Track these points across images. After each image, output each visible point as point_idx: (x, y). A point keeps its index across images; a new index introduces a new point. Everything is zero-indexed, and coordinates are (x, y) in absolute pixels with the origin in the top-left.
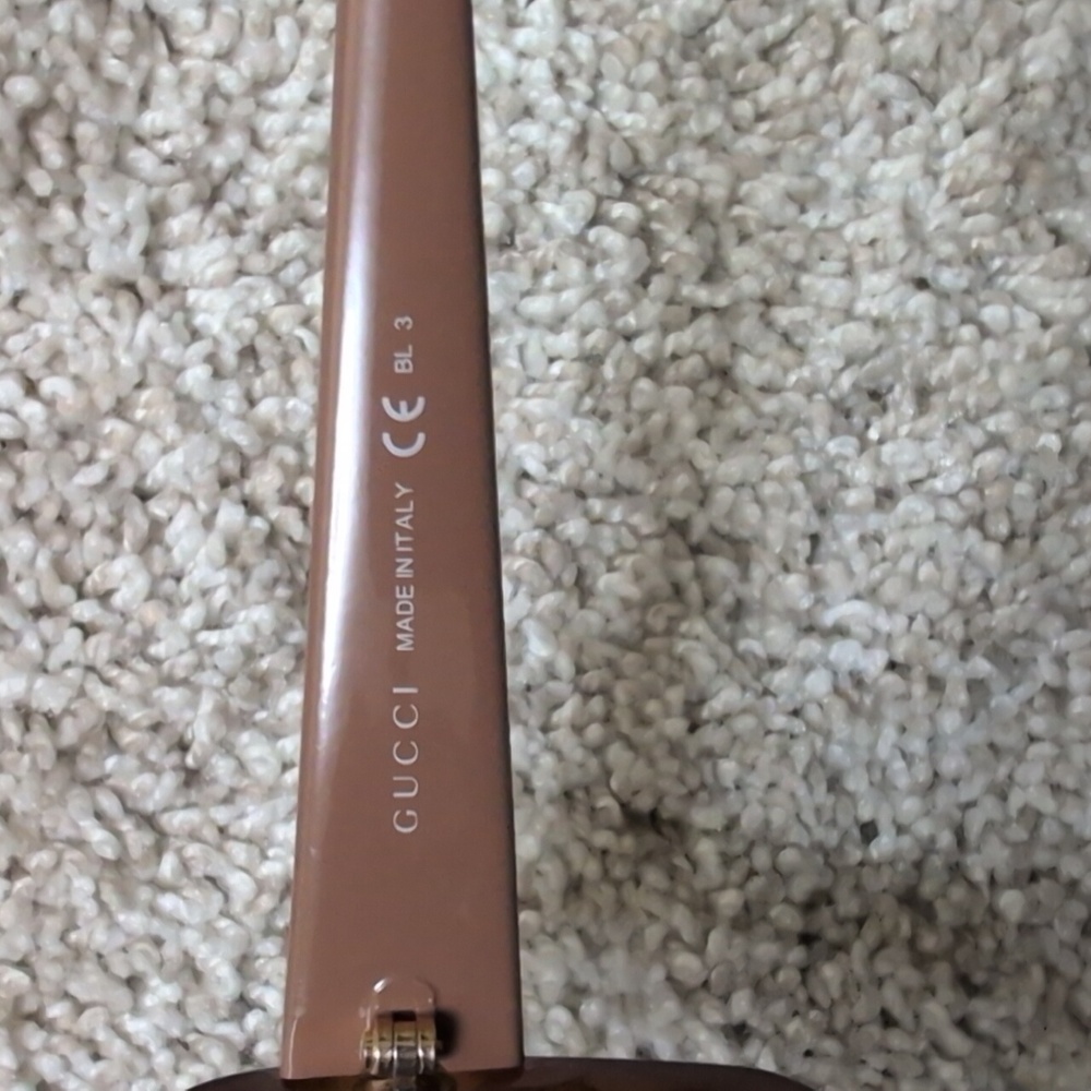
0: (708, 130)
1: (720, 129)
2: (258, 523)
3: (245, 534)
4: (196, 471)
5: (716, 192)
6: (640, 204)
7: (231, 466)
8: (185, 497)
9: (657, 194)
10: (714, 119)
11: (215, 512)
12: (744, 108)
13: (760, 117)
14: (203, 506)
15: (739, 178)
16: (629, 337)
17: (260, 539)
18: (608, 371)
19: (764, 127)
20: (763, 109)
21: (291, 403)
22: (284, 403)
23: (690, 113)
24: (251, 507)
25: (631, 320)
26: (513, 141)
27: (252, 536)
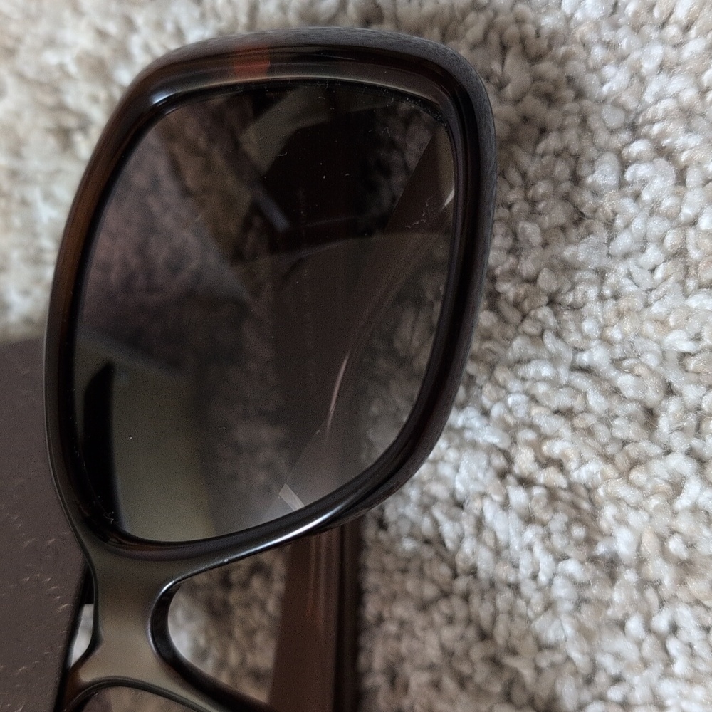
0: (657, 61)
1: (665, 54)
2: (537, 491)
3: (533, 503)
4: (480, 475)
5: (689, 95)
6: (646, 136)
7: (499, 461)
8: (483, 495)
9: (652, 122)
10: (657, 52)
11: (507, 497)
12: (672, 31)
13: (686, 29)
14: (497, 498)
15: (698, 75)
16: (694, 223)
17: (544, 501)
18: (694, 254)
19: (693, 32)
20: (685, 22)
21: (510, 400)
22: (505, 402)
23: (639, 59)
24: (526, 482)
25: (687, 212)
26: (542, 156)
27: (538, 502)
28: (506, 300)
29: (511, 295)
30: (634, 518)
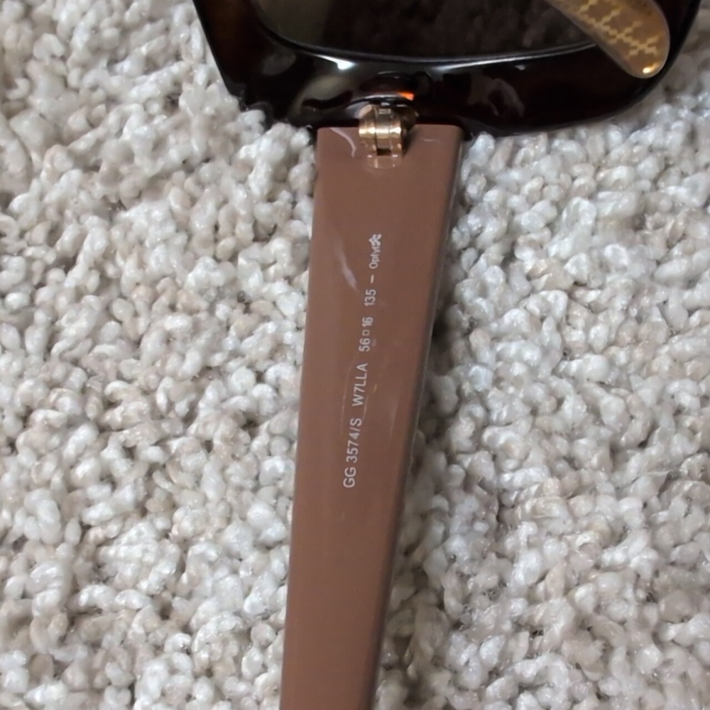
28: (522, 268)
29: (529, 266)
30: (551, 547)
